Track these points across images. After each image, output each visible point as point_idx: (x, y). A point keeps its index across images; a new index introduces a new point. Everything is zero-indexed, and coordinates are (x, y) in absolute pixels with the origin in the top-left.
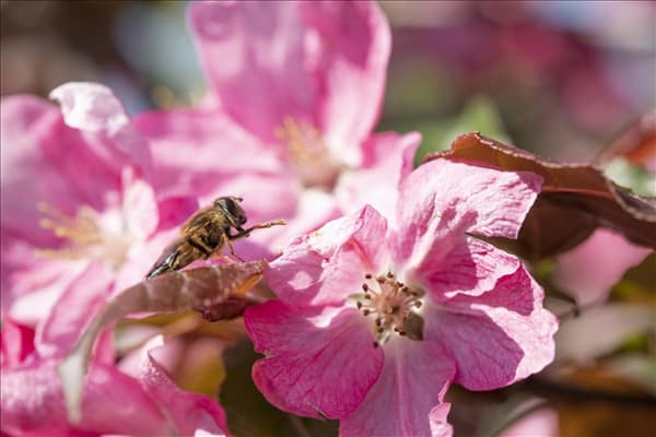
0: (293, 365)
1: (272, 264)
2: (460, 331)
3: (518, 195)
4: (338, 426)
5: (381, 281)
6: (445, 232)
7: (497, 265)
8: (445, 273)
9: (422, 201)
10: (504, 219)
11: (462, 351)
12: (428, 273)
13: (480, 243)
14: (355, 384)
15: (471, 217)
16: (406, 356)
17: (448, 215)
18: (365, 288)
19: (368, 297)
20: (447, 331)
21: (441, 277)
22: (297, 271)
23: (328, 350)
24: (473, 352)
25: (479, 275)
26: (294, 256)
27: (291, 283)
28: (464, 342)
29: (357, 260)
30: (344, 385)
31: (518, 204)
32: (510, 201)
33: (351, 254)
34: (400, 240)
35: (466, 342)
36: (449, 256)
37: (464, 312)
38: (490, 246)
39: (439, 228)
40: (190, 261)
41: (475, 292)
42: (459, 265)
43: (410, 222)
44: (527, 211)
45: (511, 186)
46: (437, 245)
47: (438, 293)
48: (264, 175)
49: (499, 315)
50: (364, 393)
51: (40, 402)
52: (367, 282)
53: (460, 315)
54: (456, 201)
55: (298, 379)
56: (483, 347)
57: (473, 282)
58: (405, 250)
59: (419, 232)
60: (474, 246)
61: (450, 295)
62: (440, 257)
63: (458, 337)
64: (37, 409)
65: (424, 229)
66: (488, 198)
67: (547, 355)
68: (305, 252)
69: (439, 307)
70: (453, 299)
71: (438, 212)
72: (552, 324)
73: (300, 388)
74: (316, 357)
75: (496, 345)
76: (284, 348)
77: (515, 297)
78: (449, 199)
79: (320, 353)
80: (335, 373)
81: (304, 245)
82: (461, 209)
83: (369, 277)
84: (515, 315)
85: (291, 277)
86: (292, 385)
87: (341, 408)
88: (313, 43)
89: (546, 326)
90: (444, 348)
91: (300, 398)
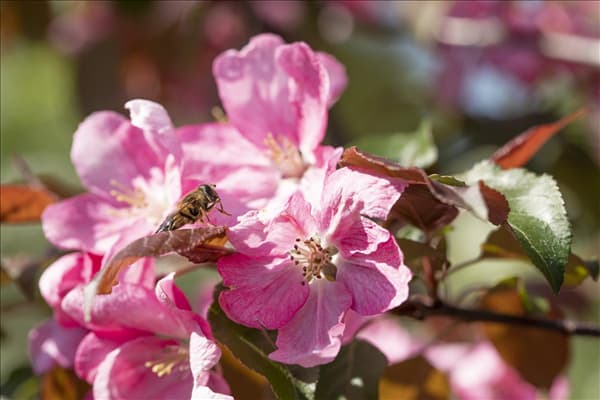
0: (248, 294)
1: (231, 229)
2: (358, 276)
3: (389, 192)
4: (277, 334)
5: (307, 243)
6: (347, 213)
7: (378, 235)
8: (349, 238)
9: (334, 193)
10: (379, 207)
11: (358, 289)
12: (339, 239)
13: (368, 221)
14: (289, 307)
15: (361, 205)
16: (325, 291)
17: (349, 202)
18: (296, 247)
19: (299, 253)
20: (350, 276)
21: (347, 241)
22: (249, 234)
23: (273, 286)
24: (365, 290)
25: (369, 241)
26: (247, 224)
27: (246, 242)
28: (360, 283)
29: (293, 229)
30: (282, 308)
31: (389, 198)
32: (384, 195)
33: (287, 224)
34: (322, 217)
35: (361, 284)
36: (351, 228)
37: (361, 264)
38: (374, 223)
39: (344, 210)
40: (183, 224)
41: (367, 252)
42: (357, 234)
43: (327, 206)
44: (394, 202)
45: (387, 186)
46: (343, 220)
47: (346, 251)
48: (256, 168)
49: (382, 267)
50: (294, 313)
51: (101, 307)
52: (298, 244)
53: (358, 266)
54: (353, 194)
55: (251, 303)
56: (371, 287)
57: (365, 245)
58: (326, 223)
59: (333, 212)
60: (366, 222)
61: (353, 252)
62: (346, 229)
63: (356, 279)
64: (99, 312)
65: (336, 211)
66: (372, 193)
67: (404, 295)
68: (255, 222)
69: (346, 260)
70: (353, 255)
71: (343, 200)
72: (407, 276)
73: (252, 309)
74: (265, 289)
75: (379, 286)
76: (244, 284)
77: (391, 256)
78: (349, 193)
79: (267, 287)
80: (277, 300)
81: (254, 218)
82: (356, 199)
83: (298, 240)
84: (391, 268)
85: (246, 237)
86: (246, 307)
87: (278, 322)
88: (292, 85)
89: (404, 277)
90: (347, 286)
91: (251, 315)
